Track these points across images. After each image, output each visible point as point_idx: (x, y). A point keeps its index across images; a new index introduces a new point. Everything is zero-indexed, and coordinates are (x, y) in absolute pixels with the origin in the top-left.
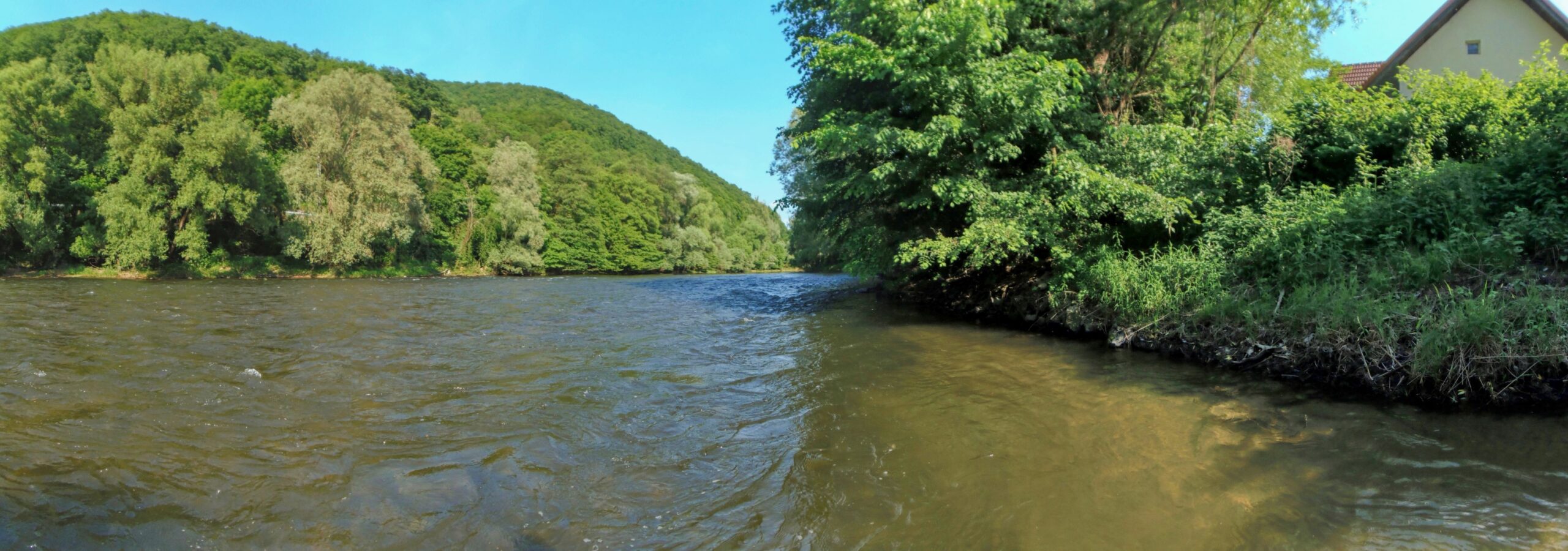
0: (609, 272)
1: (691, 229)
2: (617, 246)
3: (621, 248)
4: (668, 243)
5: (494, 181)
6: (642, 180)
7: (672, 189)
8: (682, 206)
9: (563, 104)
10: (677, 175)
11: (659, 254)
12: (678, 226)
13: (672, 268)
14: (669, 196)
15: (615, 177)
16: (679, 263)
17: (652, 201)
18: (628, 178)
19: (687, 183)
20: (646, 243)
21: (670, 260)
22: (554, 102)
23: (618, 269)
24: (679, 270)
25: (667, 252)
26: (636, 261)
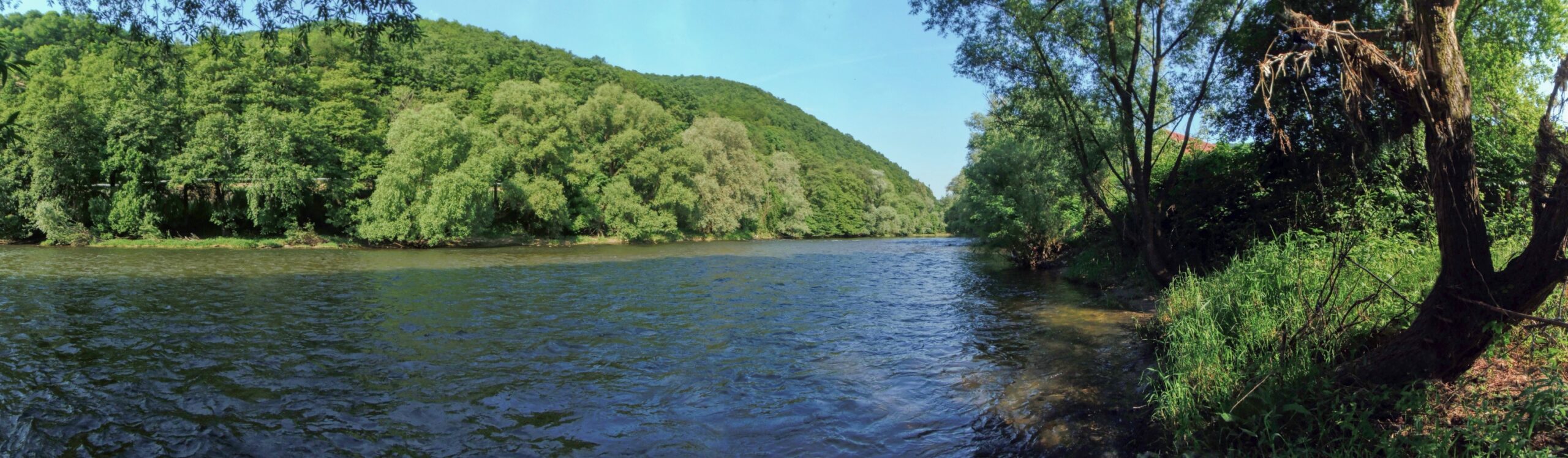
0: (836, 236)
2: (840, 218)
3: (843, 219)
4: (867, 216)
6: (853, 176)
7: (869, 182)
8: (877, 194)
9: (760, 98)
10: (874, 171)
11: (862, 222)
12: (873, 205)
13: (869, 233)
14: (869, 186)
16: (874, 229)
17: (860, 190)
19: (879, 177)
20: (856, 216)
21: (868, 227)
24: (873, 235)
25: (867, 221)
26: (851, 228)
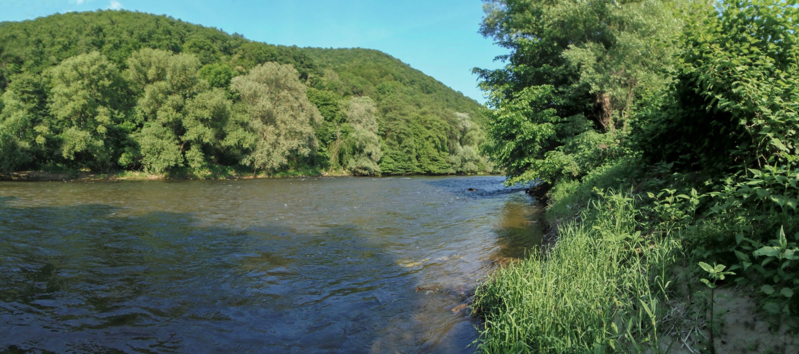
0: (418, 174)
1: (466, 147)
2: (423, 159)
3: (425, 160)
4: (453, 158)
5: (351, 120)
6: (438, 118)
7: (454, 123)
8: (461, 131)
9: (389, 62)
11: (447, 164)
12: (458, 144)
13: (455, 172)
14: (453, 126)
15: (422, 117)
16: (459, 169)
17: (443, 128)
18: (430, 117)
19: (464, 119)
20: (440, 158)
21: (454, 167)
22: (383, 60)
23: (424, 172)
24: (459, 173)
25: (452, 163)
26: (434, 168)
